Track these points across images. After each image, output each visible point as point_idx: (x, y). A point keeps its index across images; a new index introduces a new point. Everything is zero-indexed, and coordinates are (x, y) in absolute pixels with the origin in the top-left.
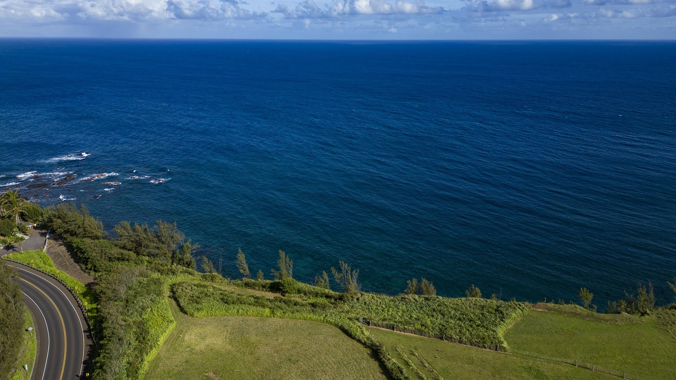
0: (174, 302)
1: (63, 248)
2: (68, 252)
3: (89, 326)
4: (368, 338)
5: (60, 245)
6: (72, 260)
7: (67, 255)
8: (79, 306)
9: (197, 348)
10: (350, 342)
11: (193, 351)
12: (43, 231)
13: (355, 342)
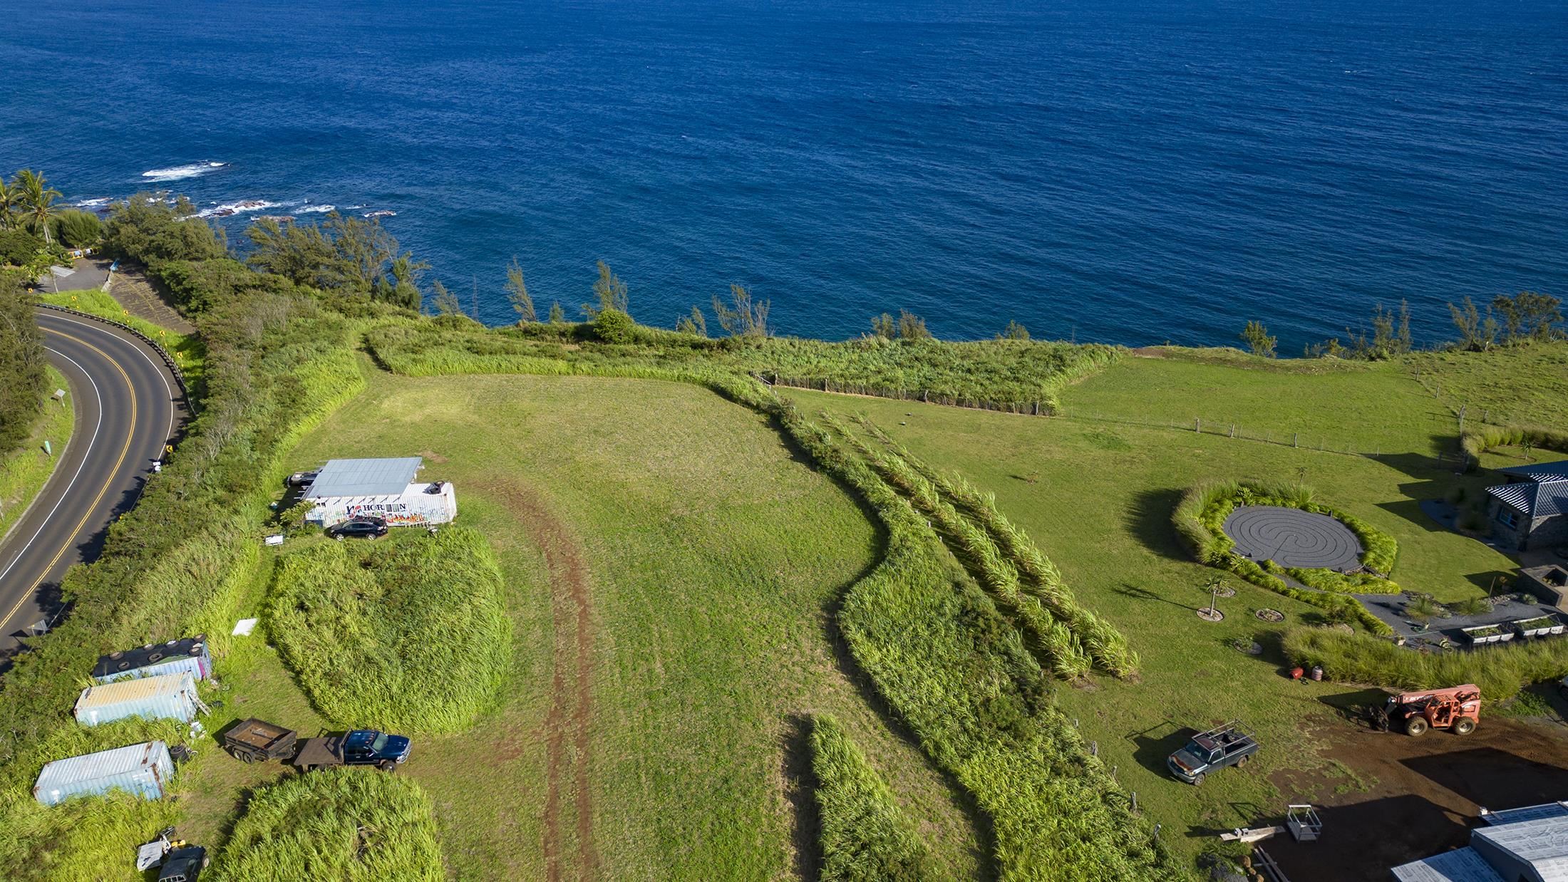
0: (367, 356)
1: (145, 286)
2: (154, 290)
3: (183, 390)
4: (764, 398)
5: (139, 281)
6: (161, 302)
7: (152, 295)
8: (168, 366)
9: (407, 419)
10: (727, 406)
11: (396, 424)
12: (105, 261)
13: (737, 407)
